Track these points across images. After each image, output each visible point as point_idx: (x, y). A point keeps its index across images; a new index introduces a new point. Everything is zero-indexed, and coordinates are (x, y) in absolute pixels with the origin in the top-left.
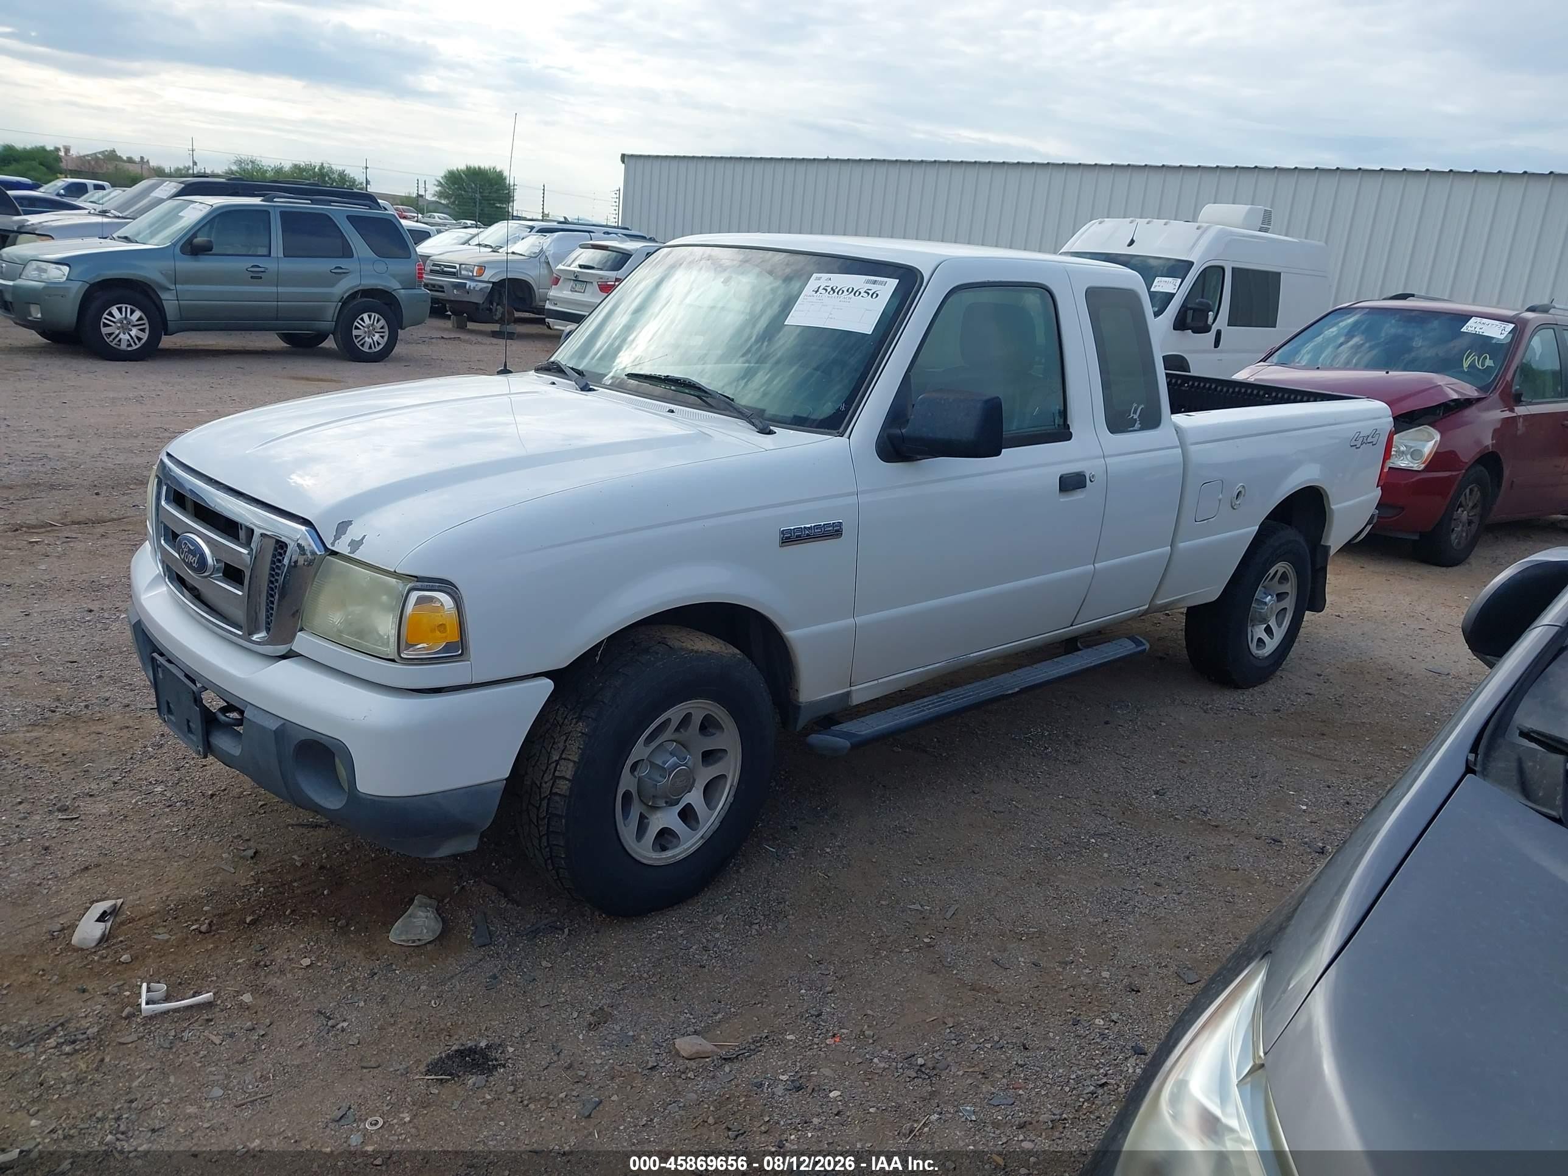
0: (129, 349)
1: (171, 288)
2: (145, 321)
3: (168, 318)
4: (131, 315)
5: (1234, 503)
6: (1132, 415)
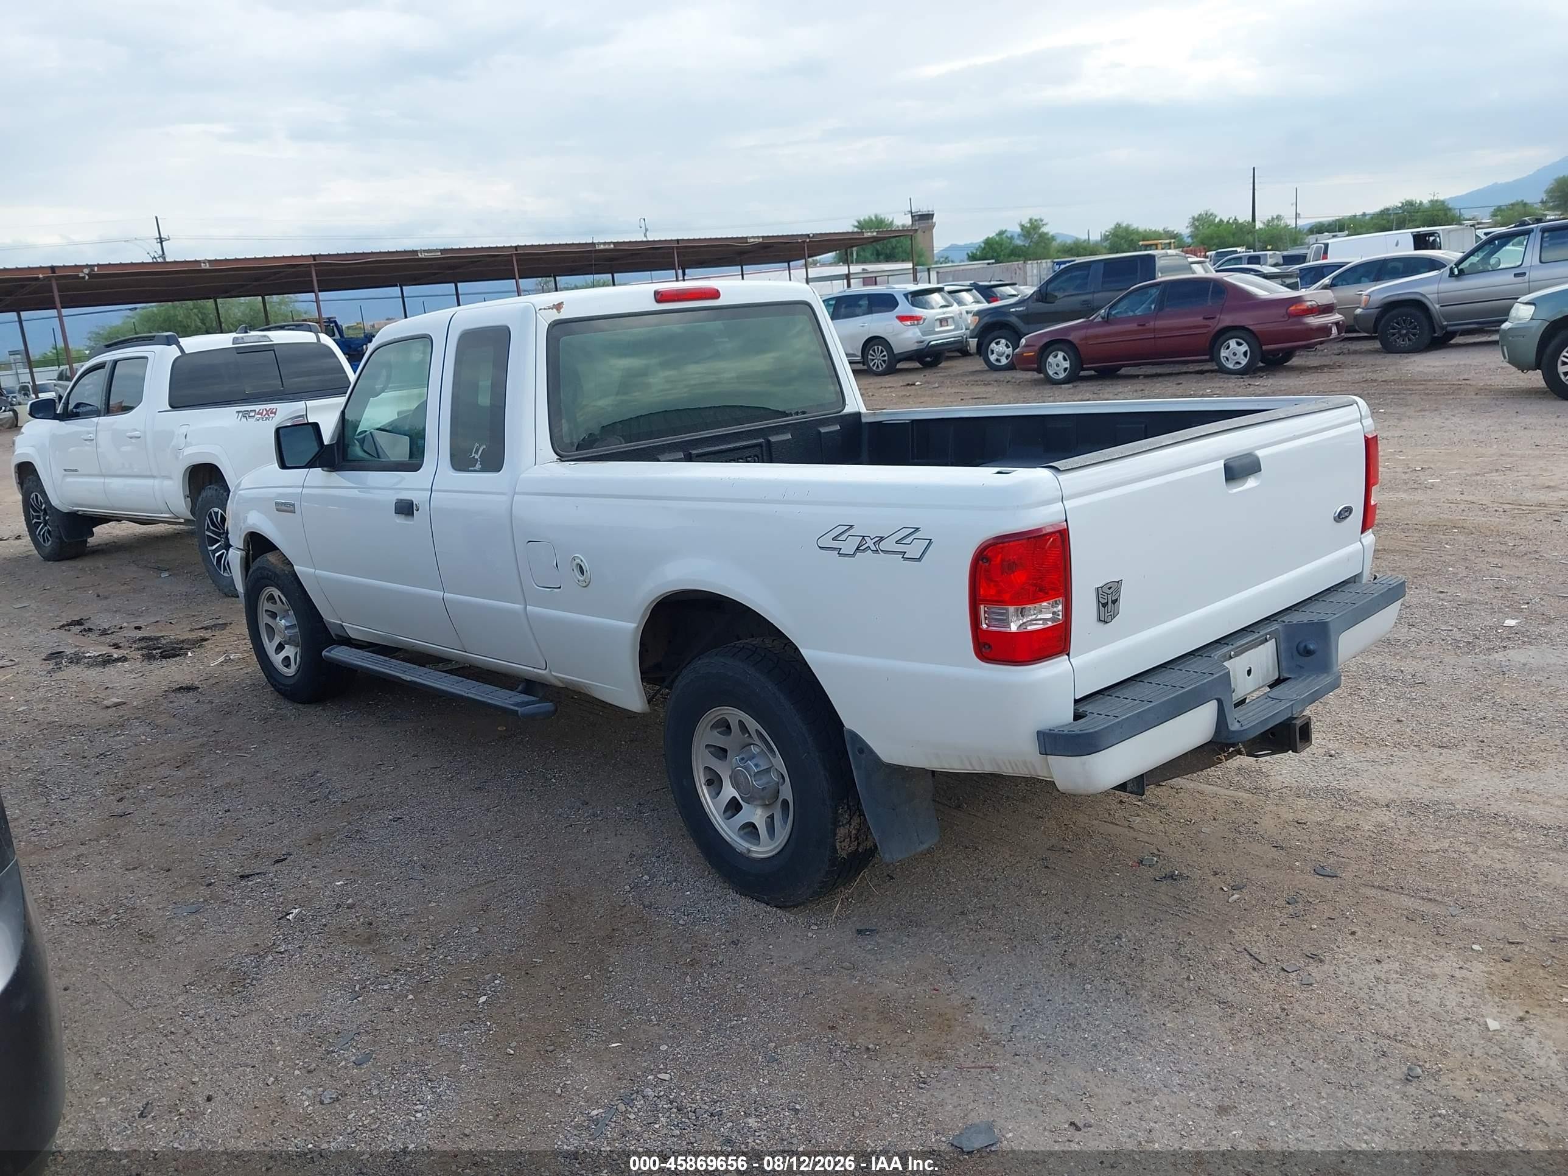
5: (577, 578)
6: (473, 455)
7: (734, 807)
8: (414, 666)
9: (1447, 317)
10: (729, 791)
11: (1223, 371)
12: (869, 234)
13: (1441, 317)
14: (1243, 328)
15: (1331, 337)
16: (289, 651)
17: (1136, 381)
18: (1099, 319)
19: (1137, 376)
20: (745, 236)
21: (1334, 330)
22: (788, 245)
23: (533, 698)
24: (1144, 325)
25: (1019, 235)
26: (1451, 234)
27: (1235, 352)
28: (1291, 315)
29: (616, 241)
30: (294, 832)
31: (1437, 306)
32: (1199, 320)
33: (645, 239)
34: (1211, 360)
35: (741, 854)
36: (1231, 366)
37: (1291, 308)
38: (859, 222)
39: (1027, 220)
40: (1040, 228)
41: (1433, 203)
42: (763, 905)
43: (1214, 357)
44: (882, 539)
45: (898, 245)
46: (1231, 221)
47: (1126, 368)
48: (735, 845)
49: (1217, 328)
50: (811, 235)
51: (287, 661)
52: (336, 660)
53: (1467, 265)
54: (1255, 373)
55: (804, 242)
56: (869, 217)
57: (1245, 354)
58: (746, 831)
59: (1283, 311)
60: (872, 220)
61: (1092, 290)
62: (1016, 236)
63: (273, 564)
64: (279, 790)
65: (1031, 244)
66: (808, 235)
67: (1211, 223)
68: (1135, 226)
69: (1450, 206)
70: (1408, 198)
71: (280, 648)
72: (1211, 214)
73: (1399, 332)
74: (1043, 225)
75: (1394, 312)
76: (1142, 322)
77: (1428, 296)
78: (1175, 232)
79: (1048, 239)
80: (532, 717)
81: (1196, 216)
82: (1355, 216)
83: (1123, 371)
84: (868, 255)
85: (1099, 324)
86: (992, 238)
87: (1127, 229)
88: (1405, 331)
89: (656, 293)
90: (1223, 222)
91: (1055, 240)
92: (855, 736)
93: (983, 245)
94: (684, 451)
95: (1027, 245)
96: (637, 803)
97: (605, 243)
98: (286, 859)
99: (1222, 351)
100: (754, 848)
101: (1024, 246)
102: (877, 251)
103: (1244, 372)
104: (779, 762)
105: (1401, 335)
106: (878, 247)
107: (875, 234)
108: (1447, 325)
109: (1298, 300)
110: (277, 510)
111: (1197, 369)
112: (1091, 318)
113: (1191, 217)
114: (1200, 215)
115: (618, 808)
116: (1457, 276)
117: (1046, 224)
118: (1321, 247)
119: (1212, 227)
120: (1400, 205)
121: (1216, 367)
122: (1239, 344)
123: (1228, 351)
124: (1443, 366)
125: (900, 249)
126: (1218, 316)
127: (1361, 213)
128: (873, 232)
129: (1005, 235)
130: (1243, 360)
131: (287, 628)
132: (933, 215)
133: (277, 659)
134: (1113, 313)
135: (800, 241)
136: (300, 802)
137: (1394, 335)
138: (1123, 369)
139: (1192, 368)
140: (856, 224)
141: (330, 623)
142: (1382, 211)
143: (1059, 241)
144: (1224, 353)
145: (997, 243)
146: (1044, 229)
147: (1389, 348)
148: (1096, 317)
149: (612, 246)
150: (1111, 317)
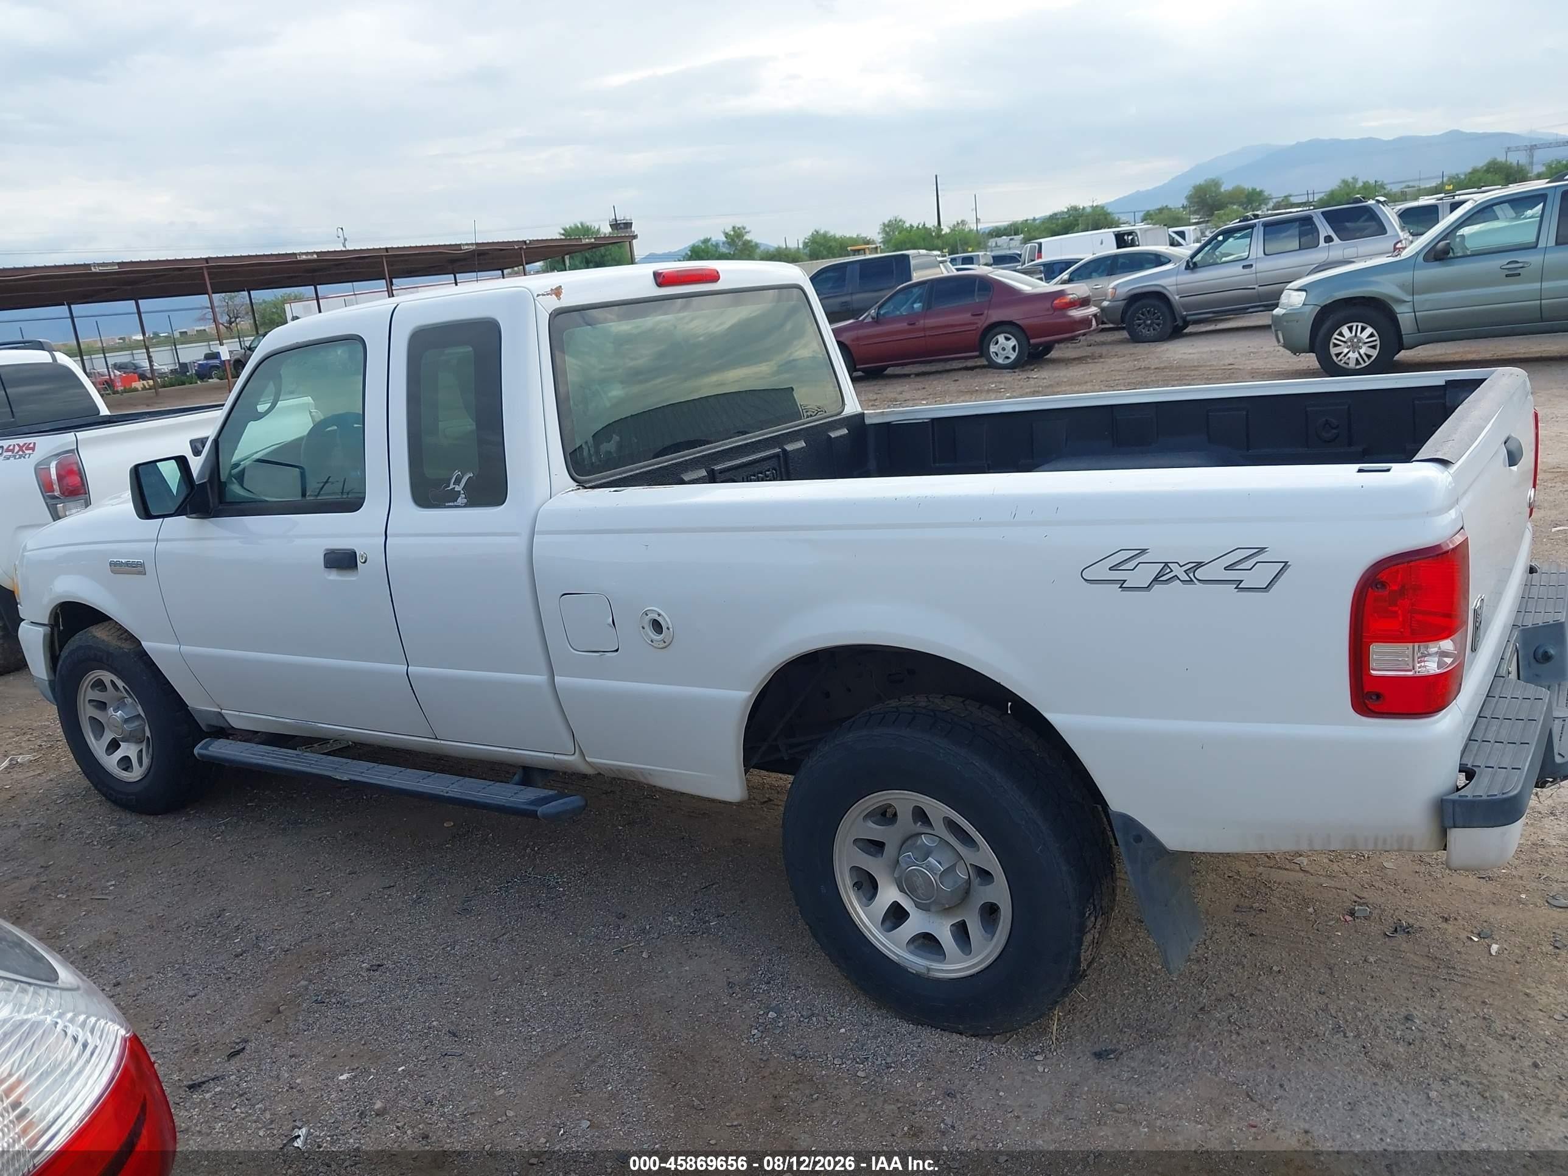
0: (1358, 367)
1: (1407, 300)
2: (1376, 337)
3: (1403, 333)
4: (1344, 337)
5: (650, 636)
6: (452, 486)
7: (896, 915)
8: (344, 760)
9: (1186, 307)
10: (889, 894)
11: (993, 366)
12: (587, 240)
13: (1181, 308)
14: (1011, 323)
15: (1092, 329)
16: (127, 749)
17: (907, 380)
18: (869, 320)
19: (908, 375)
20: (458, 243)
21: (1094, 322)
22: (503, 252)
23: (551, 792)
24: (914, 324)
25: (723, 243)
26: (1148, 233)
27: (1004, 347)
28: (1055, 309)
29: (319, 251)
30: (234, 1005)
31: (1177, 297)
32: (967, 317)
33: (344, 249)
34: (981, 356)
35: (918, 976)
36: (1000, 361)
37: (1056, 302)
38: (564, 230)
39: (731, 228)
40: (743, 236)
41: (1094, 208)
42: (955, 1036)
43: (984, 352)
44: (1200, 565)
45: (607, 253)
46: (920, 227)
47: (892, 368)
48: (907, 964)
49: (985, 325)
50: (528, 242)
51: (125, 763)
52: (216, 758)
53: (1200, 258)
54: (1023, 367)
55: (521, 249)
56: (575, 225)
57: (1014, 348)
58: (916, 944)
59: (1048, 305)
60: (578, 227)
61: (850, 292)
62: (721, 244)
63: (103, 640)
64: (180, 943)
65: (736, 252)
66: (525, 242)
67: (902, 230)
68: (832, 233)
69: (1109, 211)
70: (1073, 204)
71: (114, 746)
72: (900, 220)
73: (1145, 322)
74: (746, 232)
75: (1138, 304)
76: (912, 319)
77: (1168, 288)
78: (868, 238)
79: (752, 247)
80: (554, 818)
81: (886, 222)
82: (1027, 220)
83: (889, 371)
84: (577, 263)
85: (869, 325)
86: (698, 246)
87: (825, 236)
88: (1149, 322)
89: (656, 275)
90: (913, 227)
91: (759, 247)
92: (1129, 822)
93: (689, 253)
94: (705, 468)
95: (732, 253)
96: (693, 909)
97: (307, 254)
98: (244, 1048)
99: (991, 346)
100: (935, 965)
101: (730, 254)
102: (586, 258)
103: (1013, 366)
104: (987, 856)
105: (1147, 325)
106: (587, 255)
107: (593, 240)
108: (1187, 315)
109: (1061, 294)
110: (112, 572)
111: (961, 366)
112: (861, 319)
113: (881, 223)
114: (890, 221)
115: (671, 919)
116: (1192, 269)
117: (748, 232)
118: (1035, 247)
119: (904, 233)
120: (1066, 210)
121: (986, 363)
122: (1007, 339)
123: (997, 346)
124: (1198, 353)
125: (609, 257)
126: (986, 312)
127: (1032, 218)
128: (591, 238)
129: (710, 243)
130: (1012, 354)
131: (126, 721)
132: (632, 223)
133: (111, 762)
134: (882, 312)
135: (516, 247)
136: (220, 958)
137: (1140, 325)
138: (889, 369)
139: (956, 365)
140: (563, 232)
141: (200, 711)
142: (1051, 216)
143: (762, 248)
144: (993, 349)
145: (703, 251)
146: (747, 237)
147: (1136, 338)
148: (867, 316)
149: (315, 256)
150: (880, 318)
